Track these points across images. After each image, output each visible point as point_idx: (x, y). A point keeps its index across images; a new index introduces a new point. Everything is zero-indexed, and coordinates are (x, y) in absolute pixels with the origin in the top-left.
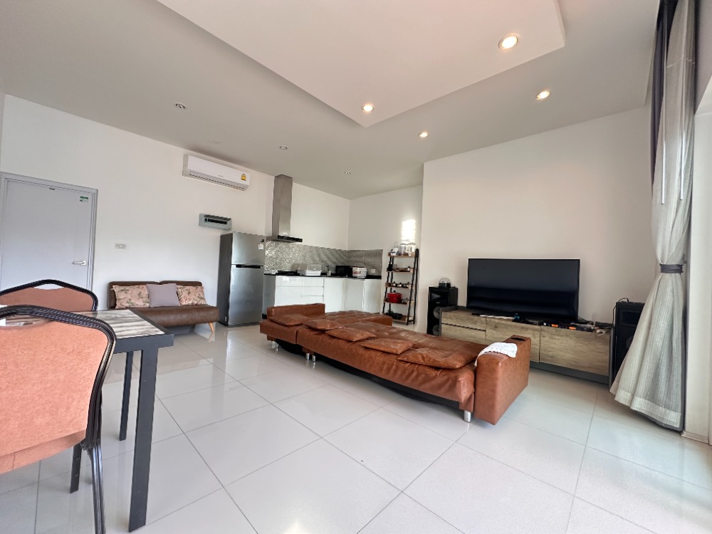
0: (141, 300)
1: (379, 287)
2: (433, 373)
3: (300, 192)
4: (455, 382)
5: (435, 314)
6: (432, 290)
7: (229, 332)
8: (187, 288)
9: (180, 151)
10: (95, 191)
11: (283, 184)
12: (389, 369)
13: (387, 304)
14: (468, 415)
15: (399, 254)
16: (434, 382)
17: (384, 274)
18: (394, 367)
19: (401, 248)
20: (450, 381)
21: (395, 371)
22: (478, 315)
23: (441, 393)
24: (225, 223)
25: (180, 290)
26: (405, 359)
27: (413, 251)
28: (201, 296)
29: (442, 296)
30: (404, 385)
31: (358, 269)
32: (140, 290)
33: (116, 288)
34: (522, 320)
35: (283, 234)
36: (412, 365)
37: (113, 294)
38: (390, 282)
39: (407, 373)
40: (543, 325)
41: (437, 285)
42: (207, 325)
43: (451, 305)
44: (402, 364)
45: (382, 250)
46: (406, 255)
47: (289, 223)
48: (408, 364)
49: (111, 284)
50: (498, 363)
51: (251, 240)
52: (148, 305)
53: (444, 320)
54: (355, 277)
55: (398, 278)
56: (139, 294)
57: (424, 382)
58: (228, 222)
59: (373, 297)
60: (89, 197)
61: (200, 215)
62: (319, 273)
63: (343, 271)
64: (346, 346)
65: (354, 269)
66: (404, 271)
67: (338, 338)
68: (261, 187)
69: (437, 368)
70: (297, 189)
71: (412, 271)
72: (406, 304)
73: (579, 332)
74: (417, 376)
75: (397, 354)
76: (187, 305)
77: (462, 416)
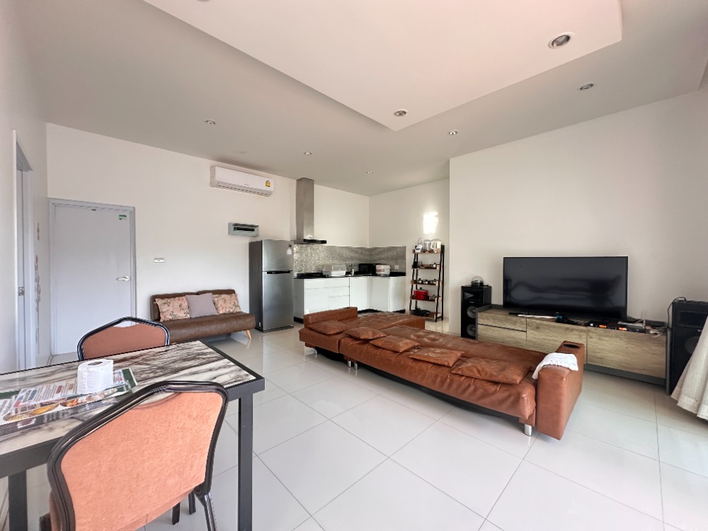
0: (182, 311)
1: (404, 284)
2: (492, 388)
3: (321, 193)
4: (518, 399)
5: (469, 314)
6: (464, 289)
7: (264, 338)
8: (224, 296)
9: (206, 163)
10: (132, 209)
11: (305, 188)
12: (443, 382)
13: (414, 301)
14: (529, 428)
15: (424, 251)
16: (494, 398)
17: (409, 271)
18: (448, 381)
19: (425, 244)
20: (512, 398)
21: (450, 385)
22: (516, 314)
23: (503, 409)
24: (253, 230)
25: (216, 299)
26: (460, 372)
27: (439, 247)
28: (236, 304)
29: (475, 296)
30: (461, 399)
31: (382, 267)
32: (180, 302)
33: (159, 302)
34: (565, 321)
35: (307, 237)
36: (468, 379)
37: (156, 307)
38: (415, 279)
39: (463, 387)
40: (590, 326)
41: (468, 284)
42: (244, 332)
43: (486, 304)
44: (456, 378)
45: (405, 247)
46: (431, 251)
47: (313, 225)
48: (463, 378)
49: (154, 298)
50: (562, 379)
51: (279, 246)
52: (189, 316)
53: (480, 321)
54: (379, 275)
55: (423, 274)
56: (180, 306)
57: (483, 397)
58: (256, 229)
59: (399, 294)
60: (127, 215)
61: (229, 224)
62: (344, 273)
63: (367, 269)
64: (393, 357)
65: (378, 267)
66: (430, 267)
67: (384, 349)
68: (285, 190)
69: (496, 383)
70: (318, 189)
71: (438, 268)
72: (434, 301)
73: (631, 333)
74: (475, 390)
75: (448, 367)
76: (224, 314)
77: (523, 430)
